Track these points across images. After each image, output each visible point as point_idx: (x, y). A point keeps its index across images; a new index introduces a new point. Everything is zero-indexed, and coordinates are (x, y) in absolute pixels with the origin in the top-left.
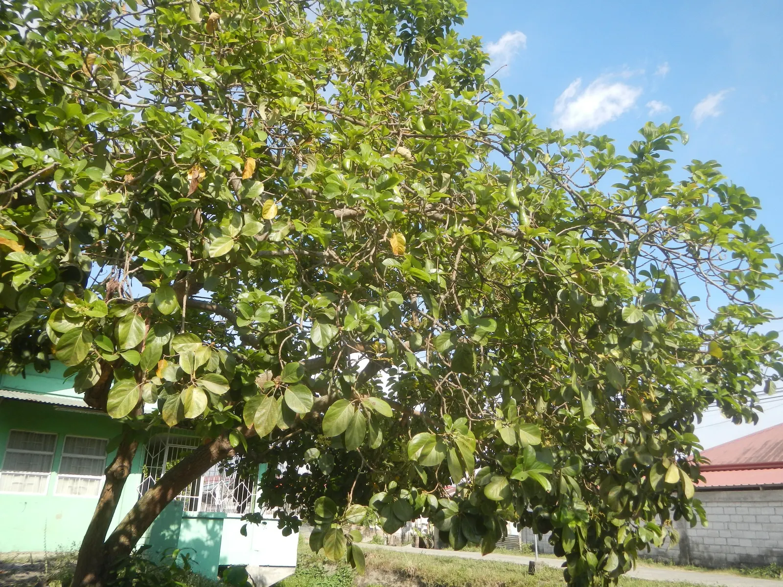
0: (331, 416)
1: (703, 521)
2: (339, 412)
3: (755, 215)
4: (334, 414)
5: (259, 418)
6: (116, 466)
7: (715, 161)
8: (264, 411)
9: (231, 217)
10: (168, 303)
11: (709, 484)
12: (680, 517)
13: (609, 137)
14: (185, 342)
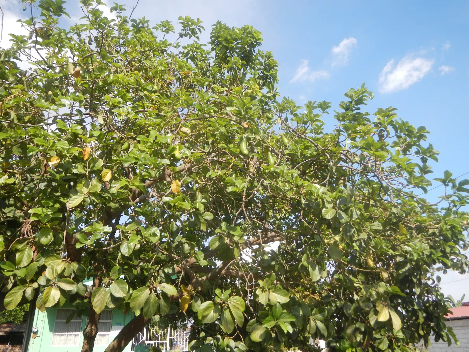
0: (135, 298)
1: (456, 341)
2: (140, 295)
3: (426, 137)
4: (137, 296)
5: (97, 302)
6: (88, 329)
7: (391, 107)
8: (100, 297)
9: (83, 183)
10: (47, 237)
11: (456, 316)
12: (439, 339)
13: (327, 101)
14: (52, 260)
